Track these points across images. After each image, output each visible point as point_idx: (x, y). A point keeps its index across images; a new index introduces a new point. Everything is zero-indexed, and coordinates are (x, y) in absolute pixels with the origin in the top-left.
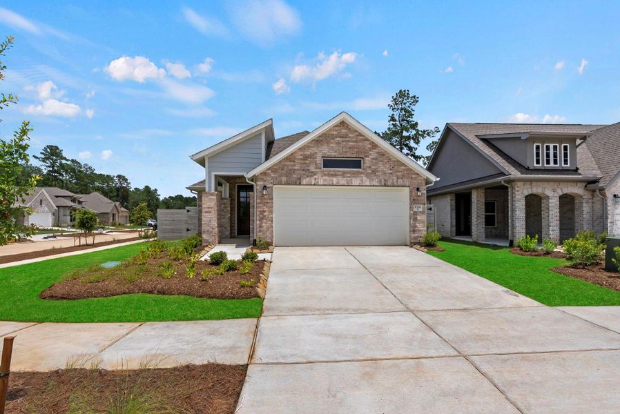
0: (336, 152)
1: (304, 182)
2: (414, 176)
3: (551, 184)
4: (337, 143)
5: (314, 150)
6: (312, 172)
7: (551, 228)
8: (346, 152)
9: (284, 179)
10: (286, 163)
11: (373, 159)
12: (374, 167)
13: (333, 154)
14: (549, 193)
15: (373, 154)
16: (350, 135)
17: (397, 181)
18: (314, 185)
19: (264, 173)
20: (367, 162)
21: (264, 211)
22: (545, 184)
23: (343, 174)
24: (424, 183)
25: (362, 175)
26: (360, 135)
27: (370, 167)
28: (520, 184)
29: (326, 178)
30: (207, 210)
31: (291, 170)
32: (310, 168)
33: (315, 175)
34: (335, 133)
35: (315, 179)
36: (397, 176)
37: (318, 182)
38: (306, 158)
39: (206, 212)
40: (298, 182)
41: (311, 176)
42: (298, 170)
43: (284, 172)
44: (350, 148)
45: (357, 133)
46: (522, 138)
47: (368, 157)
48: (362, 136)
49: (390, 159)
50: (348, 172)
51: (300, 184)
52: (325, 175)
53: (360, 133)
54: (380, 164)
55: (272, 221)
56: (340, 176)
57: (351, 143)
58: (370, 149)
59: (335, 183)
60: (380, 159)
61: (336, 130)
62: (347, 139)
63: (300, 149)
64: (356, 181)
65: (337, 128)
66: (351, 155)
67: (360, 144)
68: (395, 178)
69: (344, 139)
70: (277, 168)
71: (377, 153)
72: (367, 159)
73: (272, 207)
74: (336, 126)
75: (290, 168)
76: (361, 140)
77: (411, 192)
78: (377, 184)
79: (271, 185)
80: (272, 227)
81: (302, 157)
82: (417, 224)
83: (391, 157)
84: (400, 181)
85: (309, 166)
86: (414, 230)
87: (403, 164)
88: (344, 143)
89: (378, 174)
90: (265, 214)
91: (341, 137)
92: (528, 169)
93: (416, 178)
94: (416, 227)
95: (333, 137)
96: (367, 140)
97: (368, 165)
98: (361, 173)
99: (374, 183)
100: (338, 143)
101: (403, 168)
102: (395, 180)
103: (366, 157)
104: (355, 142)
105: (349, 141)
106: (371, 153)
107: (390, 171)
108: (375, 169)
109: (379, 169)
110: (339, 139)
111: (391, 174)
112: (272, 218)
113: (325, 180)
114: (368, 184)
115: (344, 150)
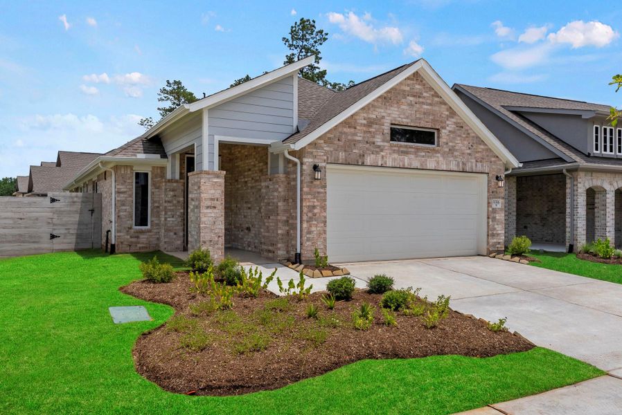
0: (407, 118)
1: (369, 159)
2: (493, 159)
3: (609, 175)
4: (409, 105)
5: (381, 112)
6: (379, 147)
7: (608, 230)
8: (420, 119)
9: (342, 155)
10: (345, 130)
11: (450, 132)
12: (450, 144)
13: (405, 121)
14: (607, 186)
15: (451, 125)
16: (425, 94)
17: (476, 165)
18: (381, 166)
19: (313, 144)
20: (442, 136)
21: (314, 207)
22: (604, 176)
23: (417, 152)
24: (503, 169)
25: (439, 155)
26: (436, 95)
27: (447, 144)
28: (582, 174)
29: (396, 156)
30: (209, 203)
31: (349, 140)
32: (376, 140)
33: (382, 151)
34: (407, 88)
35: (383, 157)
36: (475, 158)
37: (386, 164)
38: (370, 123)
39: (208, 207)
40: (359, 162)
41: (377, 153)
42: (359, 141)
43: (341, 143)
44: (425, 114)
45: (433, 93)
46: (583, 117)
47: (445, 129)
48: (438, 96)
49: (469, 134)
50: (422, 149)
51: (363, 164)
52: (394, 151)
53: (436, 93)
54: (458, 140)
55: (325, 222)
56: (414, 155)
57: (425, 107)
58: (448, 117)
59: (406, 166)
60: (458, 132)
61: (408, 85)
62: (421, 100)
63: (363, 109)
64: (431, 164)
65: (409, 82)
66: (425, 124)
67: (436, 108)
68: (474, 161)
69: (418, 100)
70: (332, 136)
71: (455, 123)
72: (443, 131)
73: (325, 200)
74: (408, 78)
75: (349, 137)
76: (437, 103)
77: (489, 181)
78: (456, 169)
79: (324, 165)
80: (325, 232)
81: (365, 122)
82: (496, 226)
83: (470, 131)
84: (479, 166)
85: (374, 137)
86: (491, 234)
87: (482, 142)
88: (418, 105)
89: (456, 153)
90: (316, 211)
91: (414, 96)
92: (589, 156)
93: (495, 162)
94: (495, 229)
95: (405, 96)
96: (445, 104)
97: (445, 141)
98: (437, 152)
99: (453, 167)
100: (411, 105)
101: (482, 147)
102: (474, 165)
103: (443, 128)
104: (430, 104)
105: (423, 103)
106: (448, 122)
107: (469, 151)
108: (453, 147)
109: (457, 148)
110: (411, 99)
111: (470, 154)
112: (325, 217)
113: (394, 160)
114: (444, 167)
115: (418, 116)
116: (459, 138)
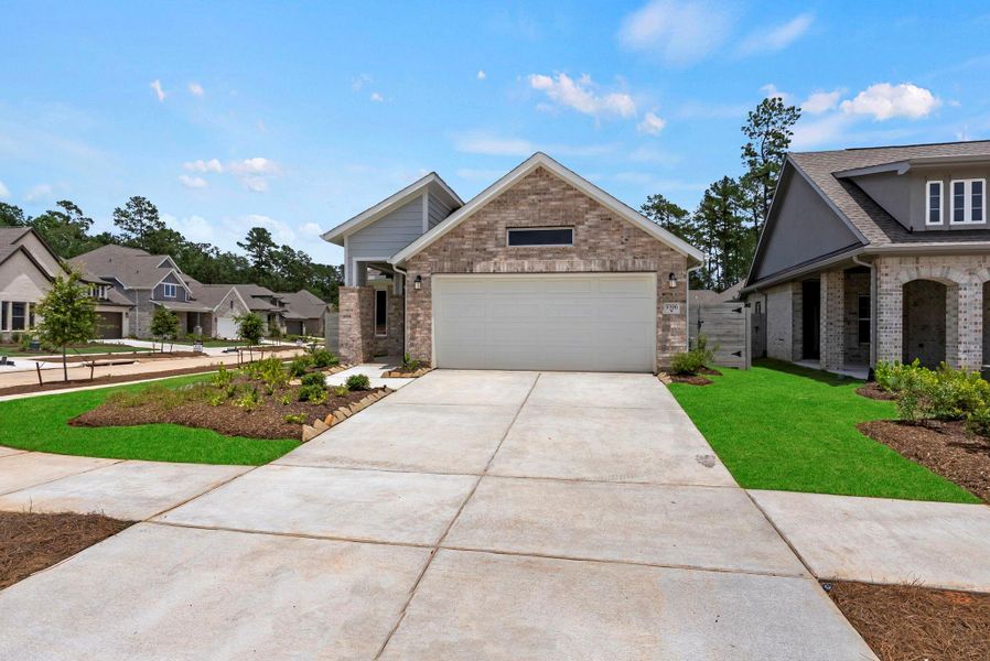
0: (528, 219)
1: (478, 268)
2: (665, 253)
3: (966, 258)
4: (530, 204)
5: (493, 217)
6: (492, 253)
7: (961, 347)
8: (546, 217)
9: (447, 265)
10: (451, 240)
11: (590, 227)
12: (592, 241)
13: (524, 223)
14: (957, 276)
15: (592, 218)
16: (553, 190)
17: (634, 263)
18: (494, 272)
19: (418, 257)
20: (580, 233)
21: (418, 315)
22: (951, 261)
23: (541, 255)
24: (683, 264)
25: (574, 255)
26: (570, 188)
27: (586, 241)
28: (889, 261)
29: (513, 261)
30: (345, 313)
31: (457, 250)
32: (487, 246)
33: (495, 256)
34: (527, 187)
35: (495, 263)
36: (633, 254)
37: (499, 269)
38: (481, 230)
39: (344, 317)
40: (468, 269)
41: (489, 259)
42: (468, 250)
43: (447, 253)
44: (552, 211)
45: (564, 186)
46: (899, 173)
47: (584, 224)
48: (572, 189)
49: (622, 226)
50: (549, 251)
51: (471, 272)
52: (511, 256)
53: (568, 185)
54: (604, 236)
55: (430, 330)
56: (535, 257)
57: (553, 203)
58: (587, 211)
59: (526, 269)
60: (604, 226)
61: (529, 183)
62: (547, 197)
63: (472, 217)
64: (561, 265)
65: (530, 180)
66: (553, 222)
67: (570, 203)
68: (630, 258)
69: (542, 197)
70: (437, 247)
71: (598, 216)
72: (581, 227)
73: (430, 308)
74: (529, 176)
75: (456, 247)
76: (571, 196)
77: (659, 280)
78: (597, 269)
79: (428, 275)
80: (430, 339)
81: (474, 229)
82: (670, 337)
83: (624, 223)
84: (639, 263)
85: (485, 244)
86: (663, 346)
87: (645, 234)
88: (542, 203)
89: (599, 251)
90: (419, 319)
91: (537, 194)
92: (911, 232)
93: (668, 256)
94: (667, 340)
95: (524, 194)
96: (582, 196)
97: (583, 238)
98: (570, 251)
99: (594, 267)
100: (533, 204)
101: (645, 239)
102: (630, 262)
103: (579, 223)
104: (560, 200)
105: (551, 200)
106: (587, 216)
107: (622, 247)
108: (595, 243)
109: (601, 244)
110: (534, 197)
111: (623, 250)
112: (430, 325)
113: (511, 264)
114: (582, 268)
115: (542, 214)
116: (604, 233)
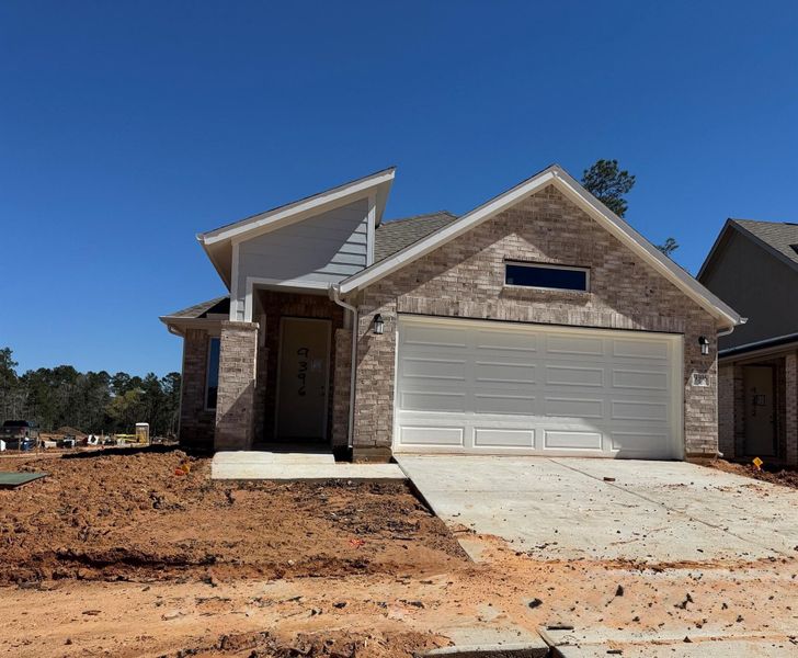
0: (534, 250)
1: (466, 310)
2: (693, 312)
4: (536, 232)
5: (489, 242)
6: (484, 292)
8: (556, 252)
9: (422, 302)
10: (428, 267)
11: (610, 270)
12: (611, 288)
13: (529, 255)
15: (612, 260)
16: (565, 217)
17: (660, 321)
18: (487, 319)
19: (377, 287)
20: (596, 277)
21: (374, 372)
23: (549, 299)
24: (713, 327)
25: (587, 304)
27: (604, 288)
29: (513, 305)
30: (231, 365)
31: (434, 282)
32: (478, 282)
33: (488, 297)
34: (534, 209)
35: (490, 306)
36: (659, 310)
37: (495, 314)
38: (471, 258)
39: (229, 370)
40: (451, 312)
41: (481, 300)
42: (452, 283)
43: (422, 286)
44: (565, 244)
45: (580, 215)
47: (602, 266)
48: (590, 220)
49: (646, 274)
50: (559, 297)
51: (456, 316)
52: (510, 299)
53: (585, 214)
54: (626, 283)
55: (391, 394)
56: (543, 303)
57: (567, 235)
58: (606, 250)
59: (530, 319)
60: (626, 272)
61: (536, 205)
62: (558, 225)
63: (459, 238)
64: (575, 317)
65: (537, 200)
66: (565, 259)
67: (586, 237)
68: (655, 314)
69: (552, 225)
70: (407, 275)
71: (619, 258)
72: (598, 269)
73: (392, 363)
74: (537, 195)
75: (435, 278)
76: (588, 229)
77: (687, 345)
78: (619, 325)
79: (393, 314)
81: (462, 256)
82: (699, 415)
83: (647, 270)
84: (666, 321)
85: (476, 278)
87: (672, 286)
88: (553, 233)
89: (620, 303)
90: (377, 377)
91: (547, 220)
93: (697, 316)
94: (696, 419)
95: (530, 219)
96: (601, 231)
97: (601, 284)
98: (586, 300)
99: (614, 322)
100: (540, 232)
101: (672, 293)
102: (655, 319)
103: (597, 265)
104: (575, 231)
105: (563, 230)
106: (607, 257)
107: (645, 300)
108: (615, 292)
109: (622, 294)
110: (542, 223)
111: (648, 304)
112: (392, 387)
113: (510, 310)
114: (599, 323)
115: (552, 248)
116: (627, 281)
